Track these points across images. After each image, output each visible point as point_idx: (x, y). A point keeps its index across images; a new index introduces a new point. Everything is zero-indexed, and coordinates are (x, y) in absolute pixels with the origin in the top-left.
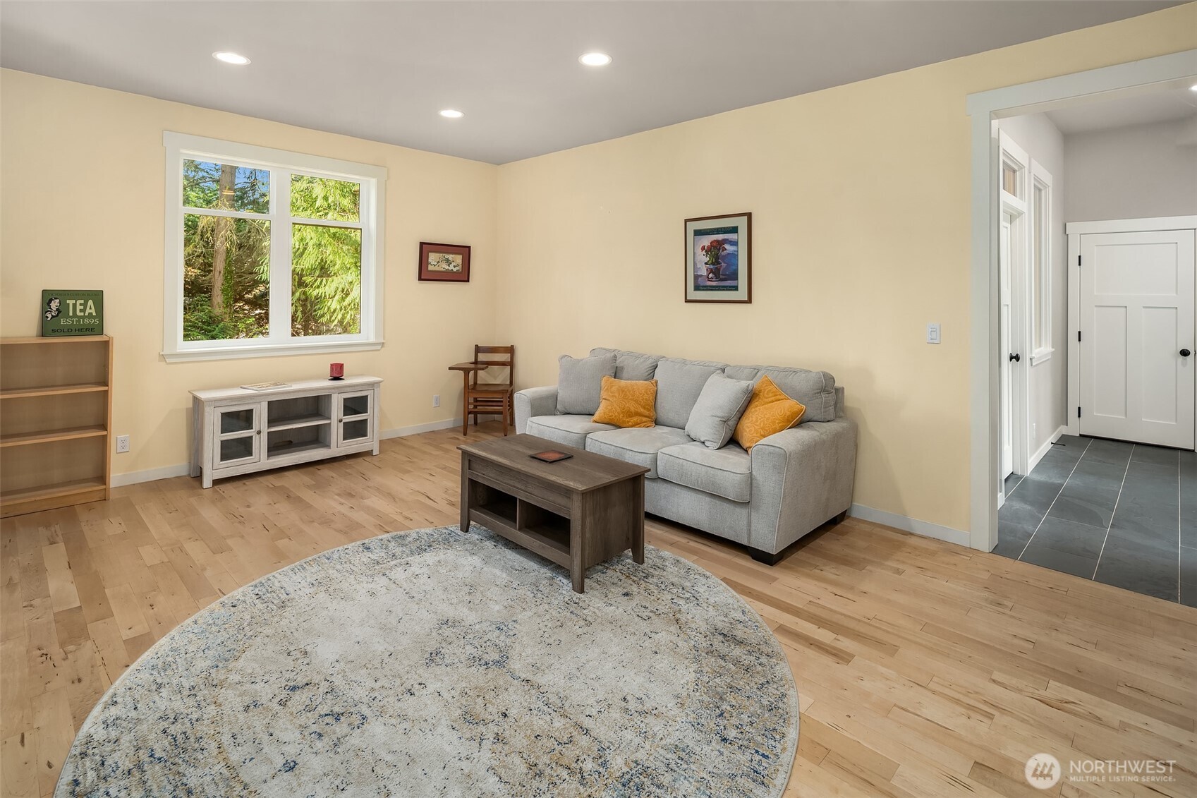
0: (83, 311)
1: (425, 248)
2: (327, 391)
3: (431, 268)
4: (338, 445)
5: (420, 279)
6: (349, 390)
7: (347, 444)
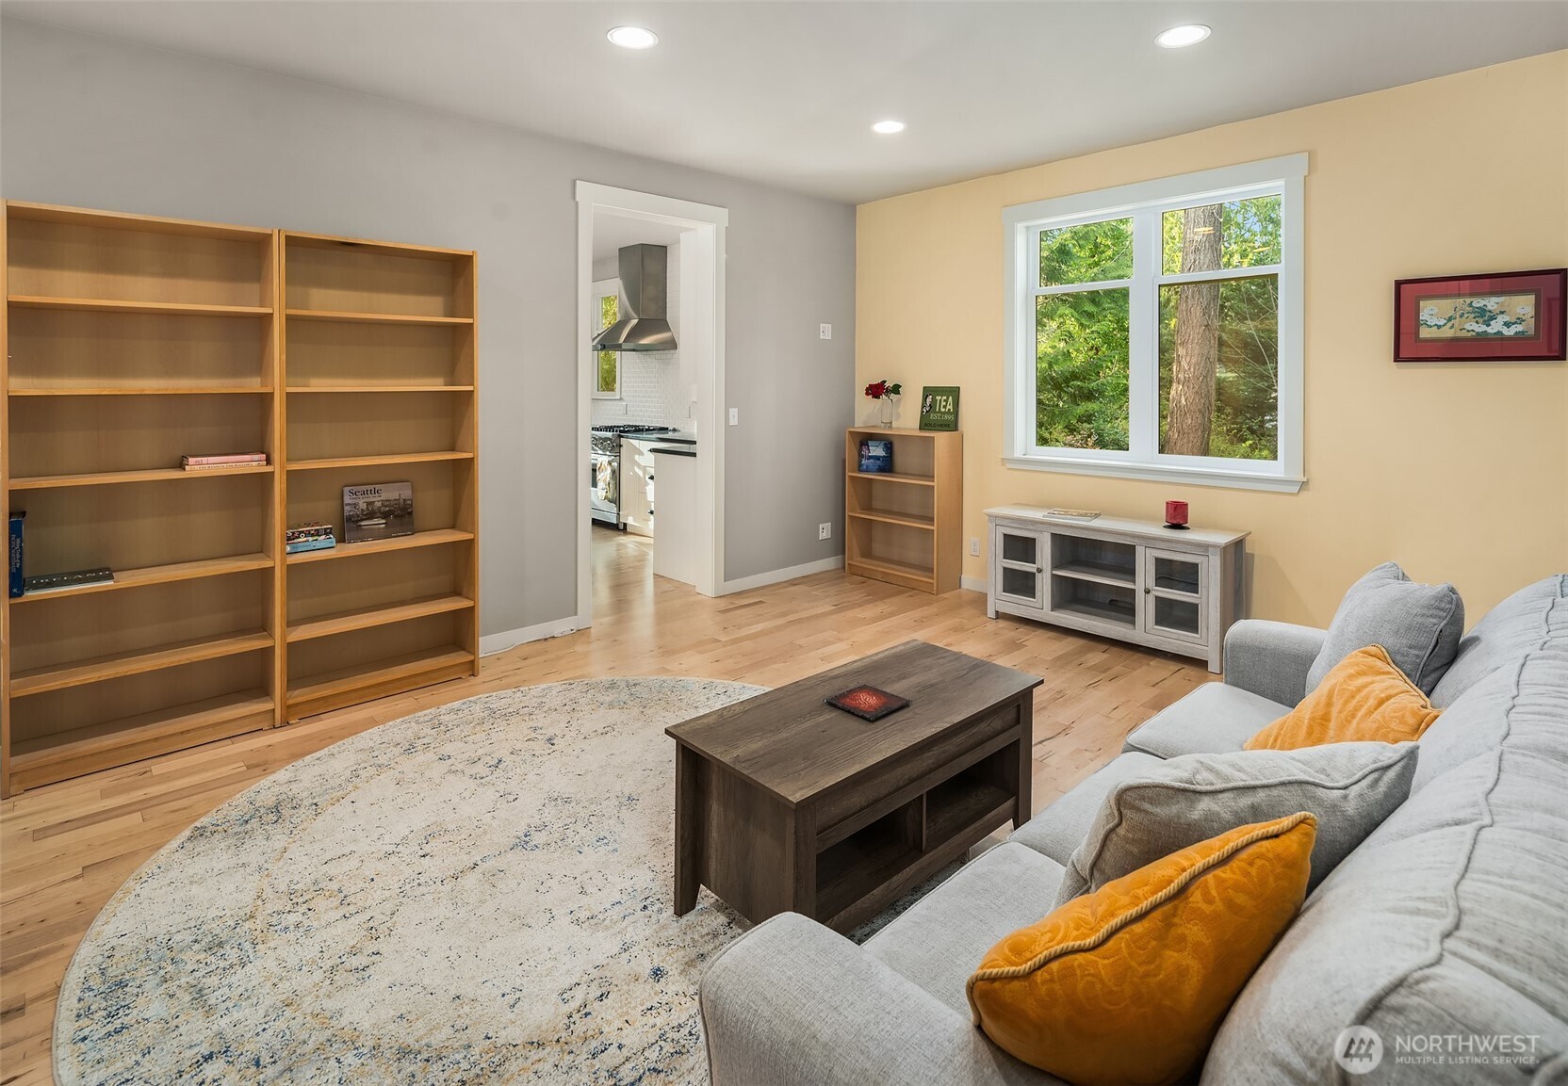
0: (945, 407)
1: (1407, 293)
2: (1128, 539)
3: (1425, 333)
4: (1145, 629)
5: (1397, 358)
6: (1162, 545)
7: (1158, 633)
